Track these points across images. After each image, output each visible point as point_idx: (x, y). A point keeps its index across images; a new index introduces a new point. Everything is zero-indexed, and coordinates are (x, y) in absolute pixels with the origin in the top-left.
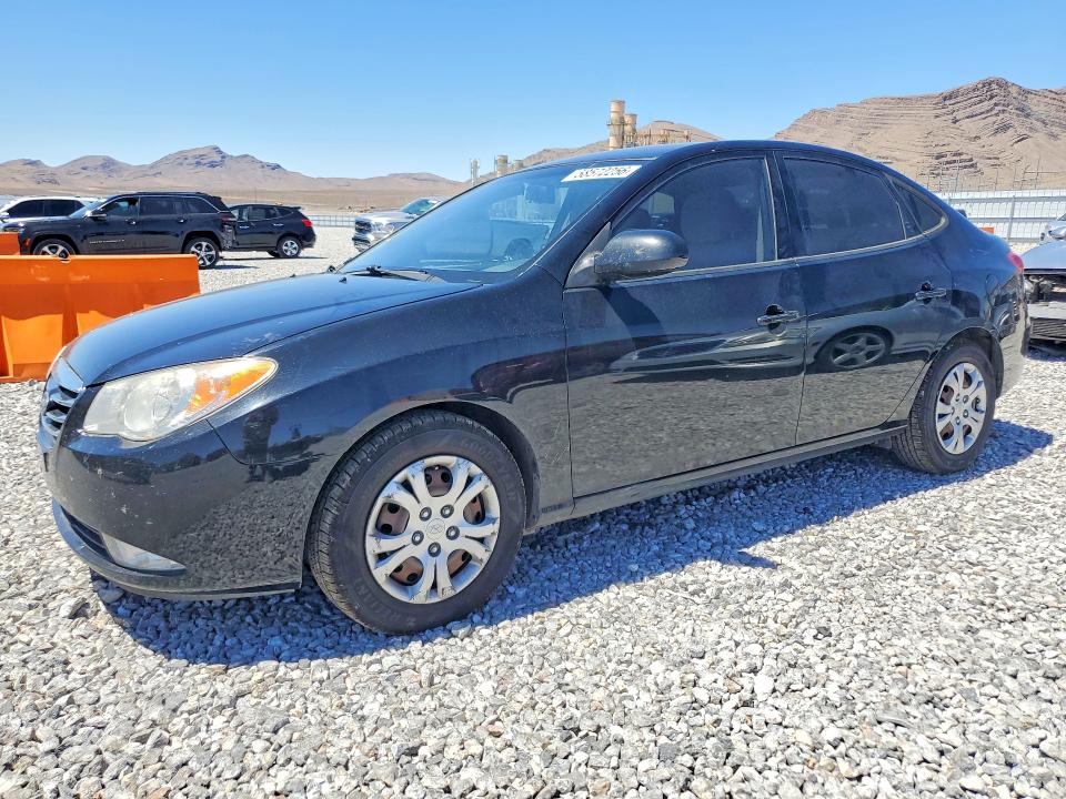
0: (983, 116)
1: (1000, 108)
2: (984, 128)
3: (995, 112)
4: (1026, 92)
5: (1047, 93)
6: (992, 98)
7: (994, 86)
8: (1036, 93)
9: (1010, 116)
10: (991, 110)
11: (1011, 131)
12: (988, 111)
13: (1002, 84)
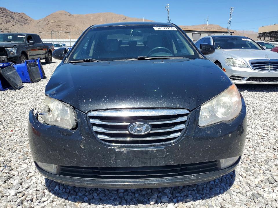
0: (2, 18)
1: (5, 16)
2: (3, 21)
3: (4, 17)
4: (12, 13)
5: (17, 13)
6: (3, 13)
7: (3, 10)
8: (14, 13)
9: (9, 18)
10: (4, 16)
11: (10, 23)
12: (3, 17)
13: (5, 9)
